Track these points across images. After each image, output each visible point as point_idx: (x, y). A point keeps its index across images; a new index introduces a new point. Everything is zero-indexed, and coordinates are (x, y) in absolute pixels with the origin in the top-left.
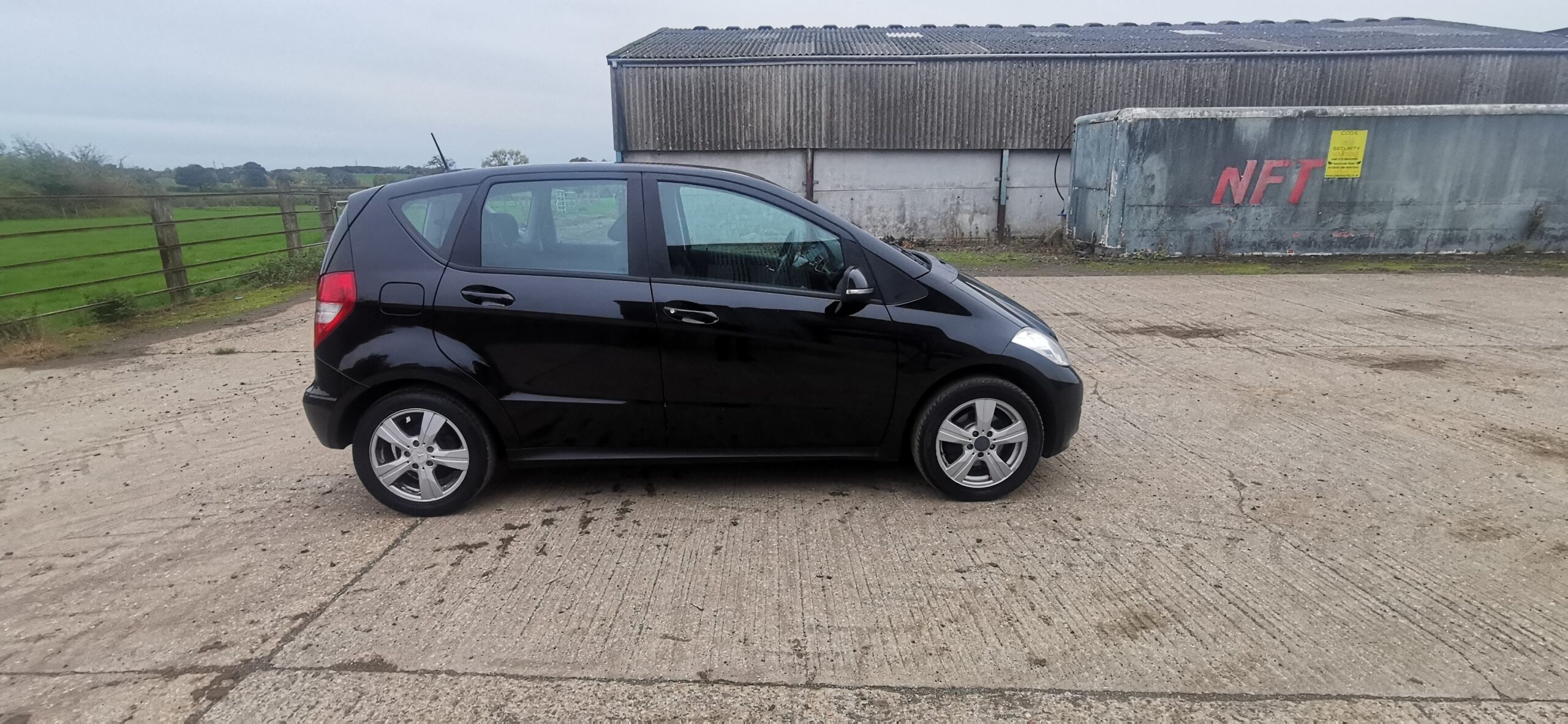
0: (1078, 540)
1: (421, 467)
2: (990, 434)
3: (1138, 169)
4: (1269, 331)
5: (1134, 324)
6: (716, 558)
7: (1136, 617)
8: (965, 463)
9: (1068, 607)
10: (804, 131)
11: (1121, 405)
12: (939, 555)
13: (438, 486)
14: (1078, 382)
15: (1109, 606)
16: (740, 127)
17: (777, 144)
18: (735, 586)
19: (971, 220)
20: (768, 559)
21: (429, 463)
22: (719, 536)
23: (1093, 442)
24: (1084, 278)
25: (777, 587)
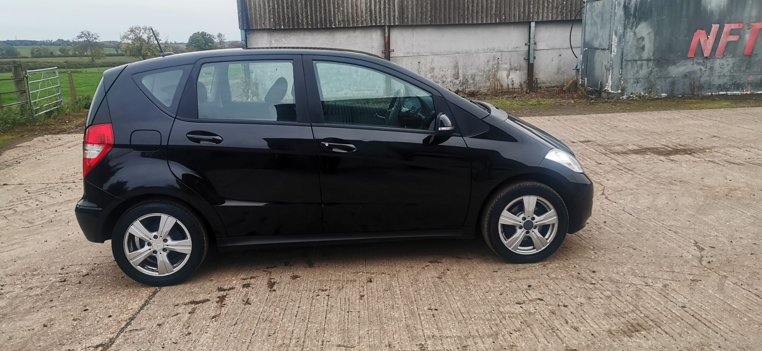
0: (594, 284)
1: (159, 253)
2: (533, 219)
3: (632, 34)
4: (727, 149)
5: (631, 147)
6: (362, 301)
7: (632, 326)
8: (518, 238)
9: (589, 321)
10: (382, 13)
11: (621, 201)
12: (504, 295)
13: (170, 265)
14: (590, 183)
15: (615, 320)
16: (334, 11)
17: (362, 23)
18: (377, 317)
19: (508, 76)
20: (395, 301)
21: (164, 250)
22: (361, 289)
23: (602, 226)
24: (594, 115)
25: (404, 316)
